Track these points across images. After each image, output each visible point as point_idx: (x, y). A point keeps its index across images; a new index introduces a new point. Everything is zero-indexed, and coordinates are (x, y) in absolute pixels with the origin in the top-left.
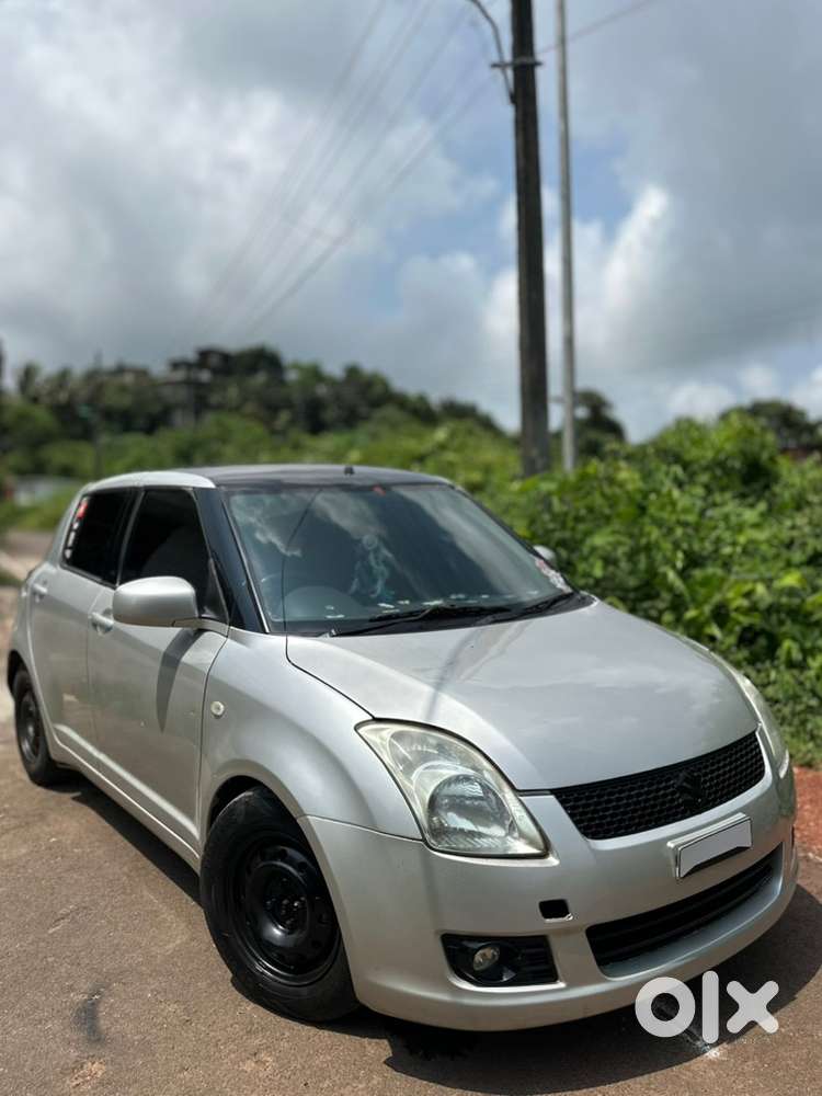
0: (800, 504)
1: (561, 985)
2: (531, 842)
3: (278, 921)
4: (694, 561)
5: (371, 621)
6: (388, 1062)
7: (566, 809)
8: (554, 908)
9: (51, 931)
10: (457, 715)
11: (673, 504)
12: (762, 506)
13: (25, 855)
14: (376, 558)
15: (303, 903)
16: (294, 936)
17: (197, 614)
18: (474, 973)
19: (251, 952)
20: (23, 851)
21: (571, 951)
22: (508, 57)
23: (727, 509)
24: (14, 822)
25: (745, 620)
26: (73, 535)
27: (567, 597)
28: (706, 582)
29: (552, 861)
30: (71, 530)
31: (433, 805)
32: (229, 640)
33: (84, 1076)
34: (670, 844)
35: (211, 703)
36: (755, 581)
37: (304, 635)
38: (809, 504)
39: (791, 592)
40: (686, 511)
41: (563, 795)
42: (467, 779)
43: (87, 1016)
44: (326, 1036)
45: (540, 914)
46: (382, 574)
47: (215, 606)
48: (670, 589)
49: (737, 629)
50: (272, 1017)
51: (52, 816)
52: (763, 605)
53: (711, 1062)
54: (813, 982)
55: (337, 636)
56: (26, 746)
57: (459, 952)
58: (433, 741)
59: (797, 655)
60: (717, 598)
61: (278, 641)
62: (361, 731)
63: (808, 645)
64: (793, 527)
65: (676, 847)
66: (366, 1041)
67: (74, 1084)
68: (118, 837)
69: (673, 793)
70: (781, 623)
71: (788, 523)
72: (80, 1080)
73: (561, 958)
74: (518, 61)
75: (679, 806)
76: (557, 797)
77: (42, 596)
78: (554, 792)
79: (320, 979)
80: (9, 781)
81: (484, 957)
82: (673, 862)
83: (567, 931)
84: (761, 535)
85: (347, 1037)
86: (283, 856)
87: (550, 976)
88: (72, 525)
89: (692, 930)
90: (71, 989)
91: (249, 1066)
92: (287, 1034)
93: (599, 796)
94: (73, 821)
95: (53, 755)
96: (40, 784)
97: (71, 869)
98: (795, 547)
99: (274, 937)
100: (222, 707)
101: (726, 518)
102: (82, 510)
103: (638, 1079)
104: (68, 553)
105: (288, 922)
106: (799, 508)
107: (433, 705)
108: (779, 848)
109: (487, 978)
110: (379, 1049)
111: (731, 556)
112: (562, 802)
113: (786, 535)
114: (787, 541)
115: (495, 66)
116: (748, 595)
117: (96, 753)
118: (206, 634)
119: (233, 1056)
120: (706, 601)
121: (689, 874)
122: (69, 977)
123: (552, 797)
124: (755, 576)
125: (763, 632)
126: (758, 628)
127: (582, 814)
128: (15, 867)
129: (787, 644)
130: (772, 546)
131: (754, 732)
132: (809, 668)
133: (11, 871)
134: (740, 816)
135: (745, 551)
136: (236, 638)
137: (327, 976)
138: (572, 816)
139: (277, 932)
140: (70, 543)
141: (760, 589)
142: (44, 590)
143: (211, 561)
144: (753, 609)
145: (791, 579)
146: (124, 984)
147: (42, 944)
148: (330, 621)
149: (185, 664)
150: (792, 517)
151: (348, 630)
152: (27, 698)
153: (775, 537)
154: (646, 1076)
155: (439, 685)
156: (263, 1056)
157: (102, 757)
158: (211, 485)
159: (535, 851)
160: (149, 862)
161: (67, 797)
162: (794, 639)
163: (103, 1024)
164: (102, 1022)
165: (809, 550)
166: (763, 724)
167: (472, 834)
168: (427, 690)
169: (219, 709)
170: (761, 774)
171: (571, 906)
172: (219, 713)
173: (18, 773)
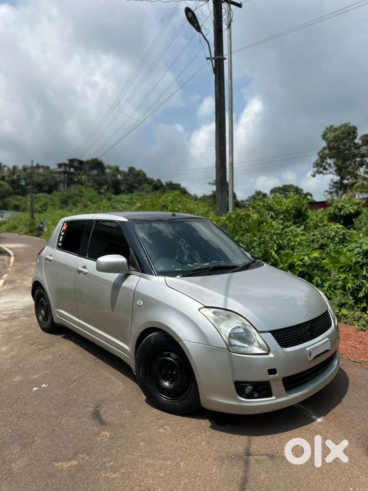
0: (316, 227)
1: (274, 398)
2: (264, 349)
3: (166, 379)
4: (281, 247)
5: (192, 271)
6: (210, 427)
7: (274, 337)
8: (272, 372)
9: (72, 386)
10: (234, 305)
11: (273, 227)
12: (302, 227)
13: (51, 359)
14: (185, 248)
15: (176, 372)
16: (173, 385)
17: (128, 268)
18: (245, 395)
19: (156, 391)
20: (50, 357)
21: (277, 386)
22: (213, 56)
23: (291, 228)
24: (42, 347)
25: (300, 269)
26: (62, 237)
27: (254, 262)
28: (286, 255)
29: (271, 355)
30: (60, 235)
31: (230, 336)
32: (141, 278)
33: (102, 436)
34: (308, 349)
35: (136, 301)
36: (304, 255)
37: (171, 276)
38: (319, 226)
39: (316, 259)
40: (276, 229)
41: (273, 332)
42: (239, 327)
43: (96, 415)
44: (185, 420)
45: (267, 373)
46: (187, 254)
47: (134, 265)
48: (273, 258)
49: (298, 272)
50: (164, 414)
51: (56, 344)
52: (307, 264)
53: (319, 423)
54: (346, 396)
55: (183, 276)
56: (41, 318)
57: (241, 388)
58: (226, 314)
59: (320, 282)
60: (290, 261)
61: (161, 279)
62: (201, 310)
63: (323, 278)
64: (314, 235)
65: (310, 350)
66: (200, 420)
67: (100, 439)
68: (85, 351)
69: (307, 332)
70: (313, 270)
71: (312, 234)
72: (101, 438)
73: (274, 388)
74: (217, 57)
75: (308, 336)
76: (272, 333)
77: (50, 260)
78: (271, 332)
79: (183, 400)
80: (34, 331)
81: (249, 389)
82: (309, 356)
83: (276, 380)
84: (303, 238)
85: (193, 419)
86: (169, 356)
87: (270, 395)
88: (60, 234)
89: (311, 379)
90: (87, 406)
91: (161, 430)
92: (172, 419)
93: (285, 333)
94: (66, 346)
95: (55, 321)
96: (47, 332)
97: (71, 363)
98: (314, 243)
99: (165, 385)
100: (142, 302)
101: (292, 231)
102: (65, 227)
103: (297, 429)
104: (60, 244)
105: (171, 379)
106: (315, 228)
107: (226, 302)
108: (336, 351)
109: (250, 396)
110: (206, 423)
111: (294, 246)
112: (273, 335)
113: (311, 238)
114: (312, 240)
115: (208, 59)
116: (301, 260)
117: (77, 320)
118: (131, 276)
119: (155, 427)
120: (286, 262)
121: (313, 359)
122: (85, 402)
123: (270, 333)
124: (304, 253)
125: (307, 273)
126: (305, 272)
127: (280, 339)
128: (49, 363)
129: (316, 278)
130: (306, 242)
131: (327, 311)
132: (324, 286)
133: (48, 365)
134: (327, 339)
135: (298, 244)
136: (144, 277)
137: (187, 398)
138: (276, 340)
139: (167, 384)
140: (61, 240)
141: (306, 258)
142: (51, 258)
143: (131, 249)
144: (304, 265)
145: (316, 254)
146: (106, 404)
147: (70, 391)
148: (177, 271)
149: (124, 287)
150: (313, 231)
151: (186, 274)
152: (42, 299)
153: (308, 239)
154: (299, 428)
155: (226, 295)
156: (165, 426)
157: (81, 321)
158: (126, 220)
159: (265, 352)
160: (100, 360)
161: (59, 337)
162: (319, 276)
163: (104, 418)
164: (103, 417)
165: (320, 243)
166: (329, 308)
167: (240, 346)
168: (222, 296)
169: (140, 303)
170: (331, 325)
171: (278, 370)
172: (141, 304)
173: (37, 328)
